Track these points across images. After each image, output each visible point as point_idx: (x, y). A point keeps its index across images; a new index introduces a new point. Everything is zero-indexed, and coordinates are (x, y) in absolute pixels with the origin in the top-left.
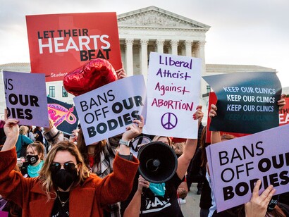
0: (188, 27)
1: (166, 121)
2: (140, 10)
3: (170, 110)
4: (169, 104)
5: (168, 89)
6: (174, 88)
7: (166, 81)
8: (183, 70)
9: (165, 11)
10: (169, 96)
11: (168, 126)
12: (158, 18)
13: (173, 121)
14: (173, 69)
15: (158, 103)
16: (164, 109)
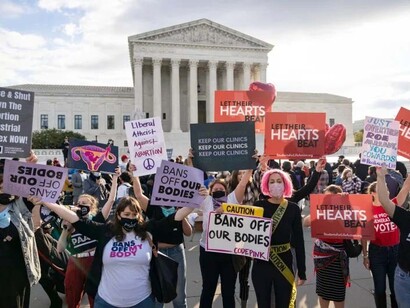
0: (247, 46)
1: (146, 165)
2: (189, 24)
3: (148, 157)
4: (146, 153)
5: (143, 143)
6: (146, 142)
7: (140, 139)
8: (149, 128)
9: (219, 25)
10: (145, 148)
11: (149, 167)
12: (211, 34)
13: (151, 163)
14: (143, 130)
15: (139, 155)
16: (144, 157)
